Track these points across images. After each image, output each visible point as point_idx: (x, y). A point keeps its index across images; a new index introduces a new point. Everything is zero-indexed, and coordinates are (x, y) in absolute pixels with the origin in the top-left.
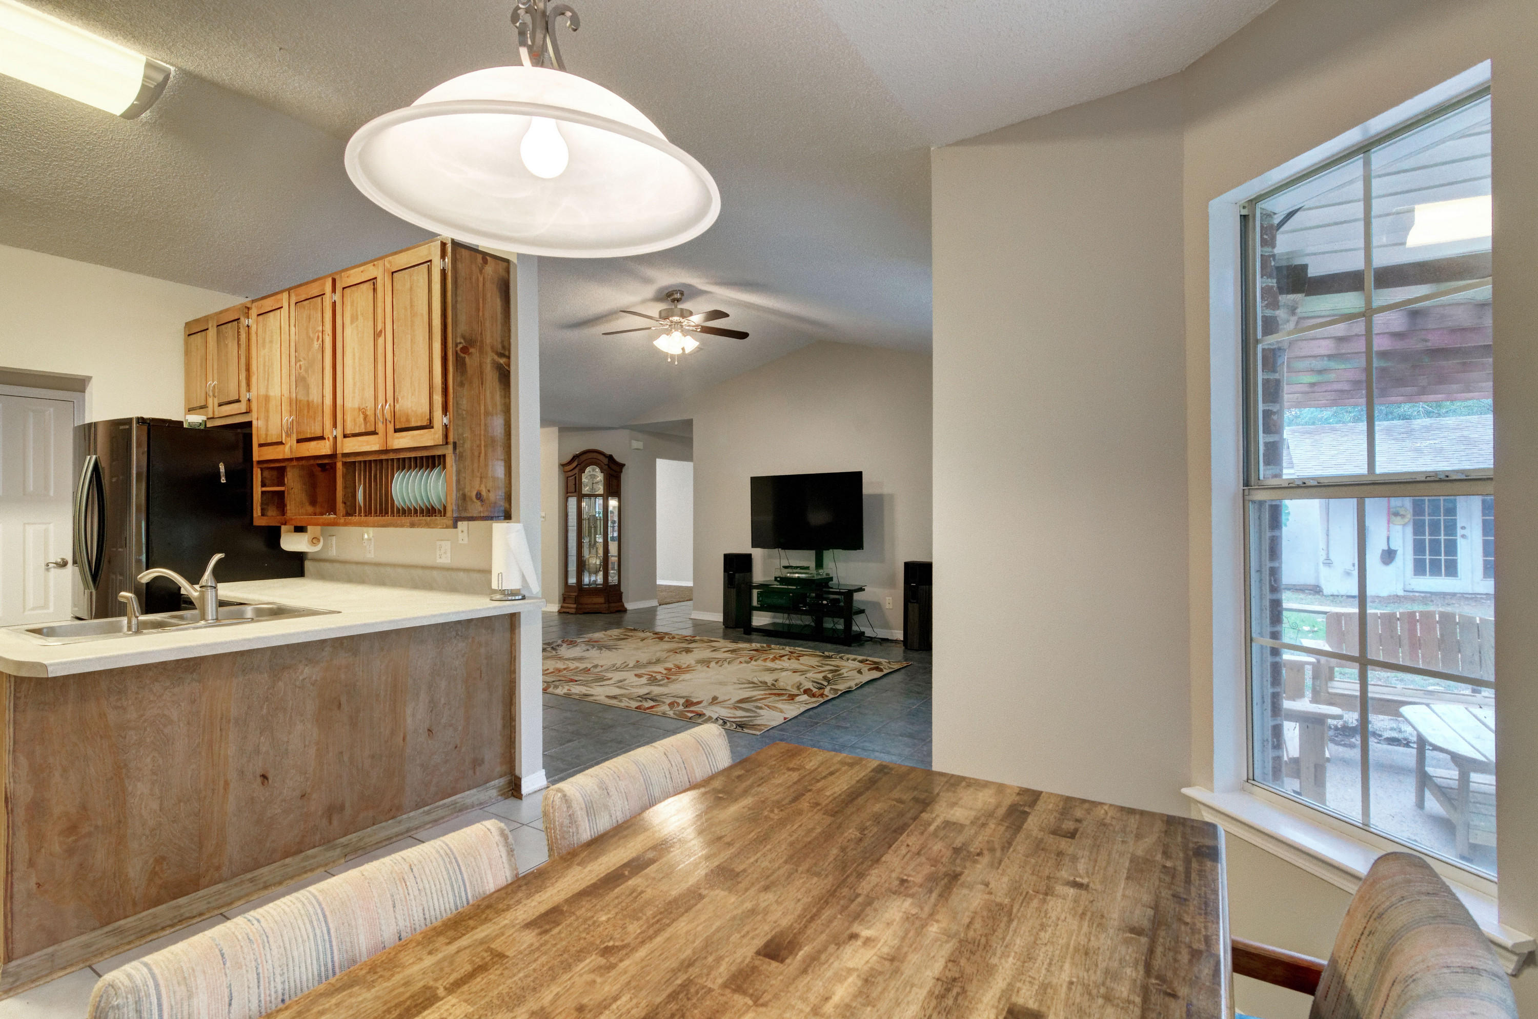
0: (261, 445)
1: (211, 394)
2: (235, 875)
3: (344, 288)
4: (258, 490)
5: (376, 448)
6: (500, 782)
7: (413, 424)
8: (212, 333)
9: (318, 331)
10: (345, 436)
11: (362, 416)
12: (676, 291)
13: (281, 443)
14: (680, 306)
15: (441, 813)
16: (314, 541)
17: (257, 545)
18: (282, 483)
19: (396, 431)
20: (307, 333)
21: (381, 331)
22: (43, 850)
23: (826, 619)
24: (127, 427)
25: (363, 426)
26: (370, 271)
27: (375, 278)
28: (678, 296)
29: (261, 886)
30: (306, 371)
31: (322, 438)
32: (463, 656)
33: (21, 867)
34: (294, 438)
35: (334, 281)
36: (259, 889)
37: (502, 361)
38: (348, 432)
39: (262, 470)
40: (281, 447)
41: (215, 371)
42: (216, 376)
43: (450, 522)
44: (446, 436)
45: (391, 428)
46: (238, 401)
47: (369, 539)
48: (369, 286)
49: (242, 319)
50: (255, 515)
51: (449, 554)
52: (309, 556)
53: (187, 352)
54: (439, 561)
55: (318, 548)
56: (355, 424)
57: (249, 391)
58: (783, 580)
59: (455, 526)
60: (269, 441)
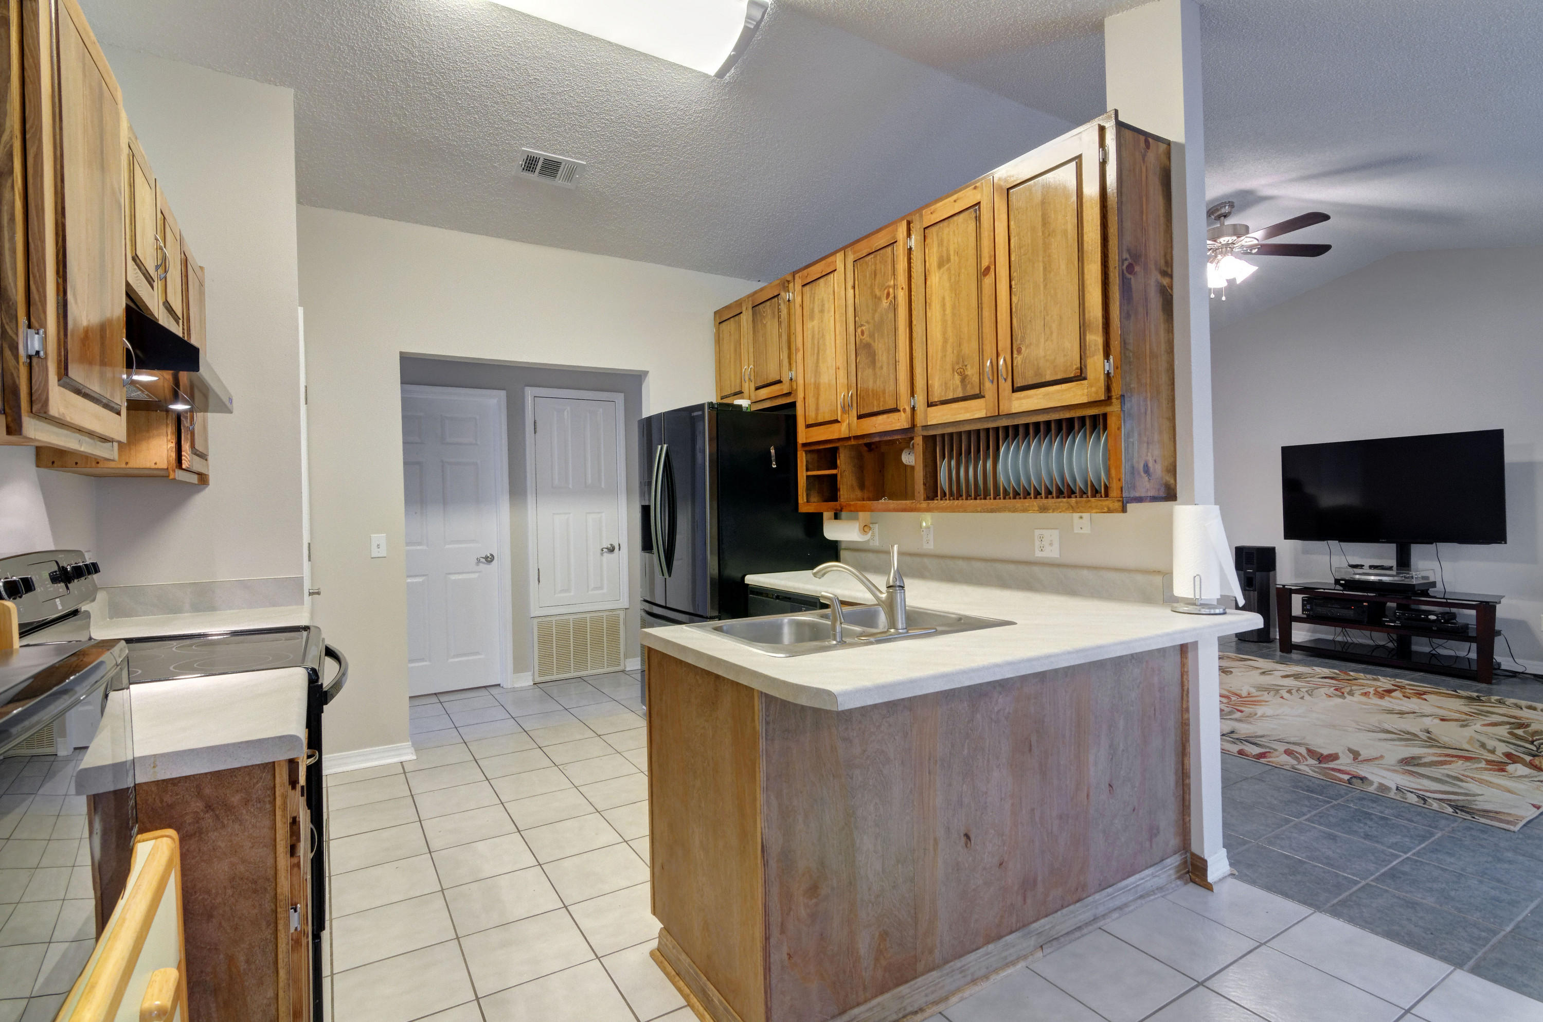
0: (808, 426)
1: (747, 379)
2: (946, 962)
3: (925, 229)
4: (802, 476)
5: (982, 414)
6: (1174, 861)
7: (1049, 378)
8: (746, 318)
9: (889, 287)
10: (930, 405)
11: (957, 377)
12: (1223, 205)
13: (836, 421)
14: (1229, 222)
15: (1123, 899)
16: (866, 529)
17: (795, 532)
18: (834, 466)
19: (1015, 390)
20: (872, 292)
21: (988, 268)
22: (792, 913)
23: (1415, 639)
24: (700, 413)
25: (960, 389)
26: (968, 197)
27: (979, 203)
28: (1227, 209)
29: (969, 978)
30: (872, 336)
31: (896, 410)
32: (1138, 687)
33: (775, 932)
34: (854, 413)
35: (909, 223)
36: (968, 984)
37: (1165, 281)
38: (935, 398)
39: (806, 452)
40: (836, 425)
41: (751, 355)
42: (752, 359)
43: (1118, 505)
44: (1108, 389)
45: (1006, 386)
46: (779, 382)
47: (928, 528)
48: (971, 213)
49: (783, 294)
50: (800, 501)
51: (1056, 545)
52: (843, 546)
53: (718, 340)
54: (1038, 554)
55: (867, 537)
56: (947, 388)
57: (790, 370)
58: (1351, 584)
59: (1124, 510)
60: (820, 420)
